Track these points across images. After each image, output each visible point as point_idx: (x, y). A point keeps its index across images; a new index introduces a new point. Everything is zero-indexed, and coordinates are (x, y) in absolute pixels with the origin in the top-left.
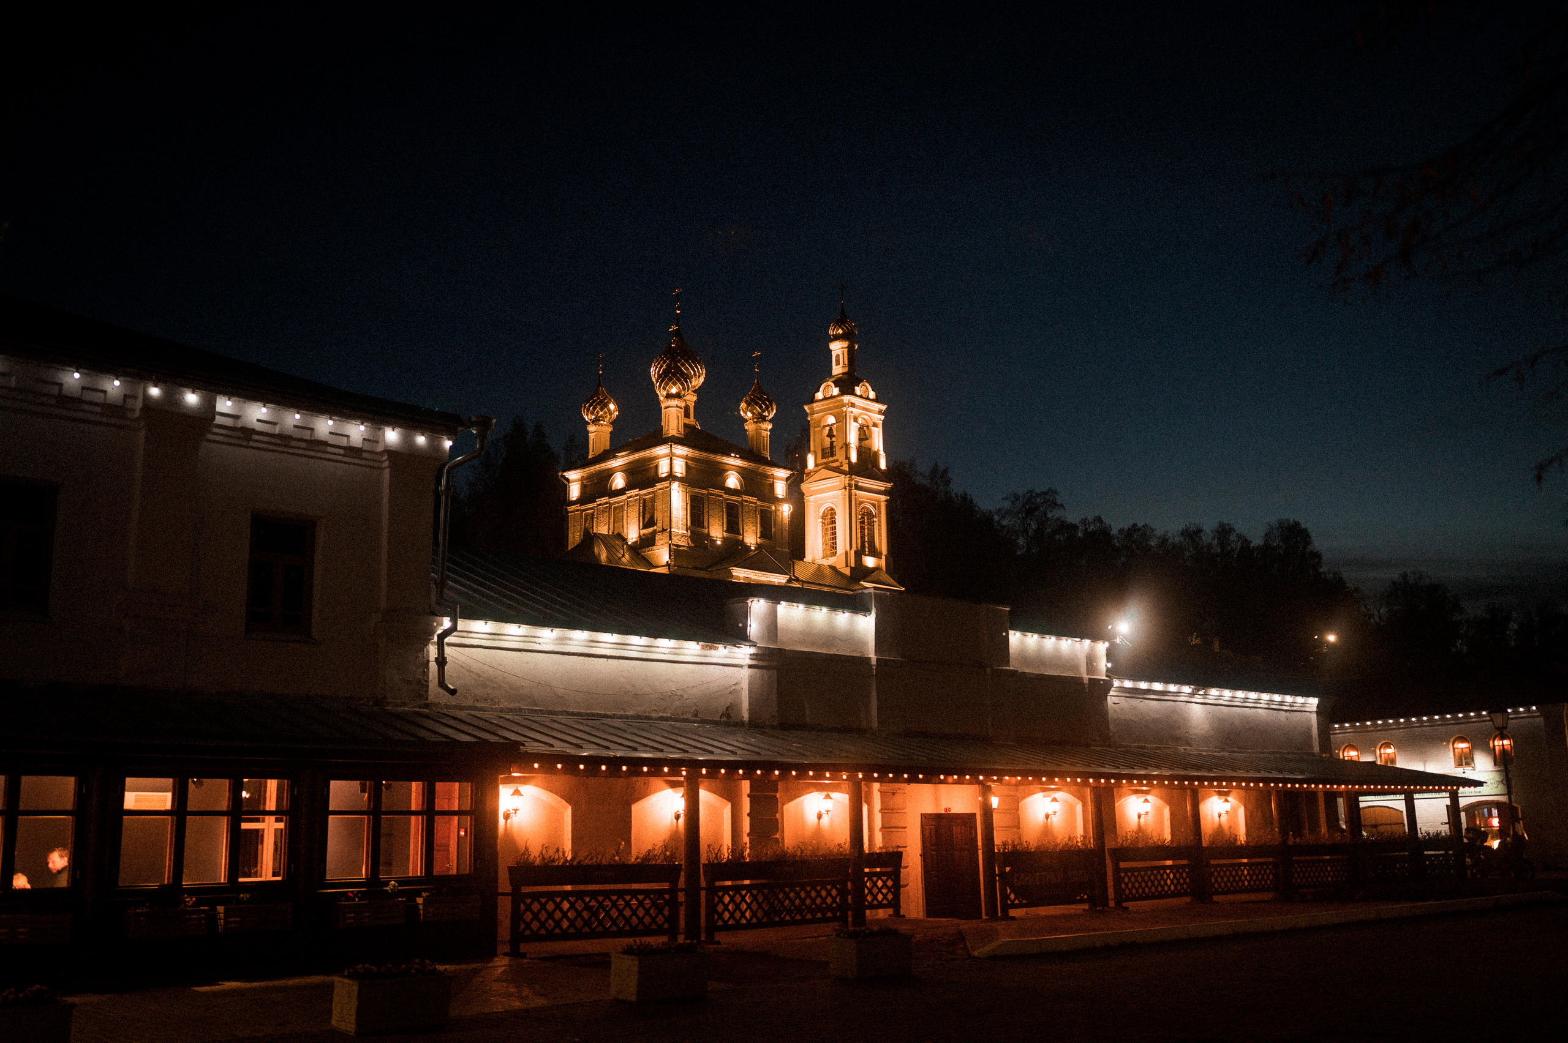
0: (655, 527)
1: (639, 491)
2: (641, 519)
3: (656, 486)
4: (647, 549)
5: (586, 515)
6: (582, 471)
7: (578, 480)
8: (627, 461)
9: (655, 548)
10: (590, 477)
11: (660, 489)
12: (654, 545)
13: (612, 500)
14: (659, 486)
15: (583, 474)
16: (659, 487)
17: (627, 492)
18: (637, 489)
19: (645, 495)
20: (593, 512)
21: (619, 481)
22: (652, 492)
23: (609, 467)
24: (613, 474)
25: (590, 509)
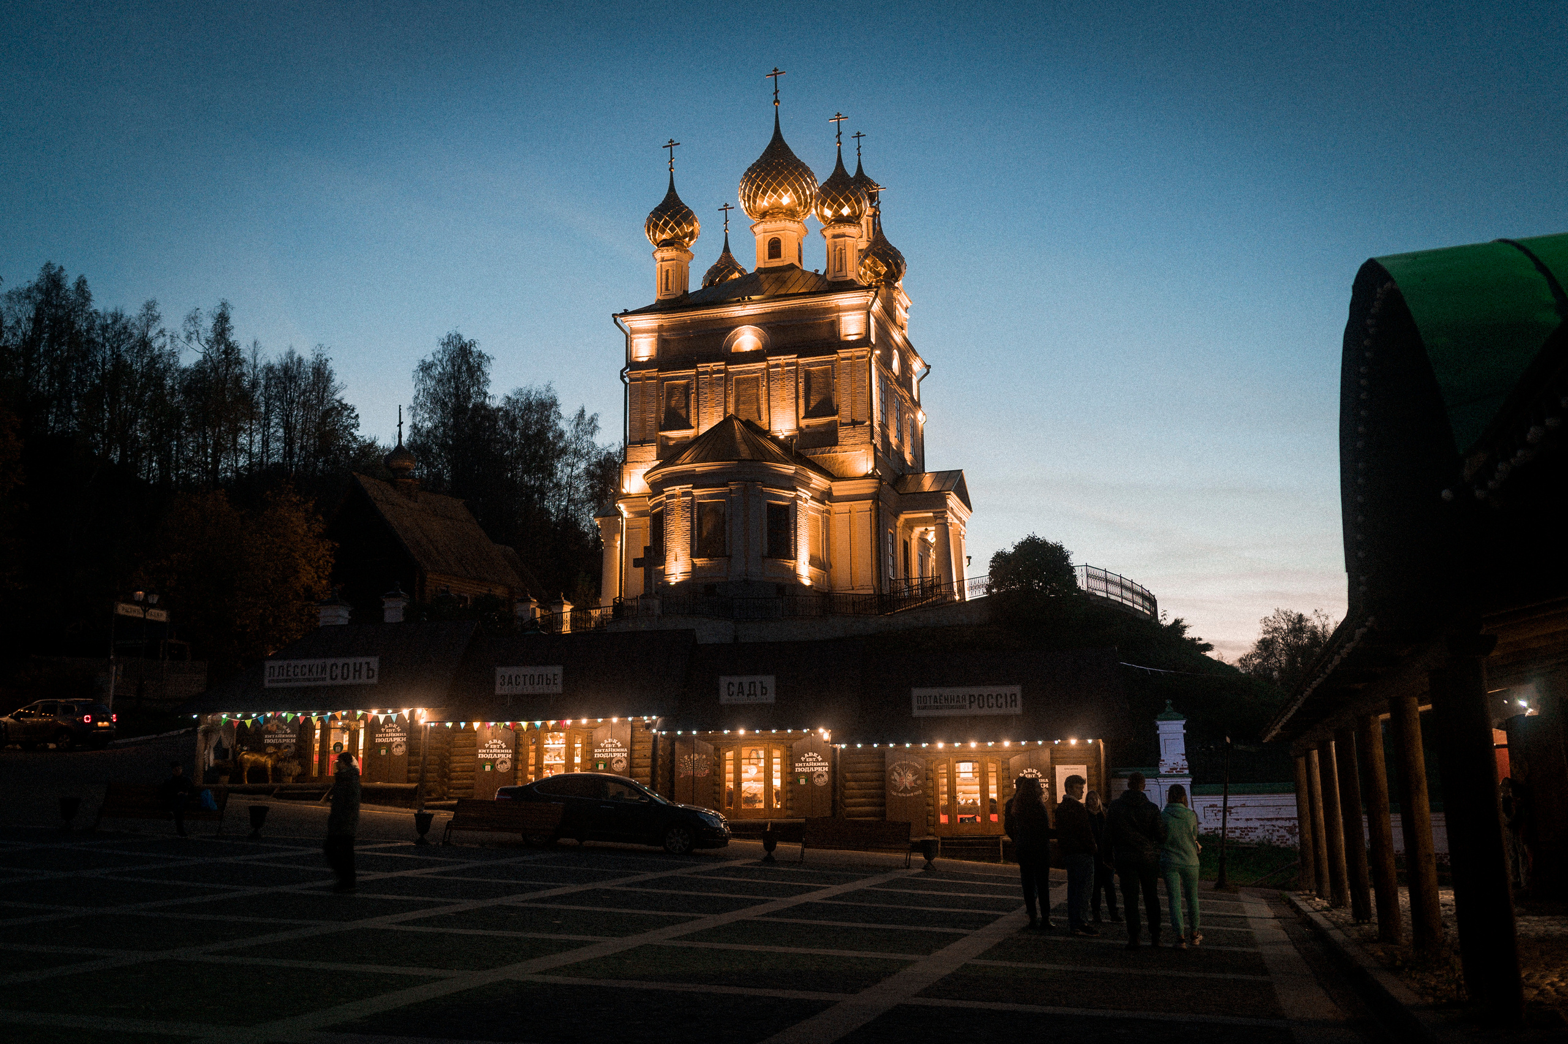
0: (836, 417)
1: (797, 357)
2: (802, 402)
3: (837, 353)
4: (819, 450)
5: (672, 388)
6: (663, 316)
7: (652, 331)
8: (769, 310)
9: (837, 448)
10: (680, 328)
11: (843, 359)
12: (836, 444)
13: (732, 368)
14: (843, 353)
15: (660, 322)
16: (842, 355)
17: (769, 358)
18: (794, 354)
19: (809, 365)
20: (688, 384)
21: (747, 339)
22: (828, 362)
23: (726, 315)
24: (737, 326)
25: (682, 378)
